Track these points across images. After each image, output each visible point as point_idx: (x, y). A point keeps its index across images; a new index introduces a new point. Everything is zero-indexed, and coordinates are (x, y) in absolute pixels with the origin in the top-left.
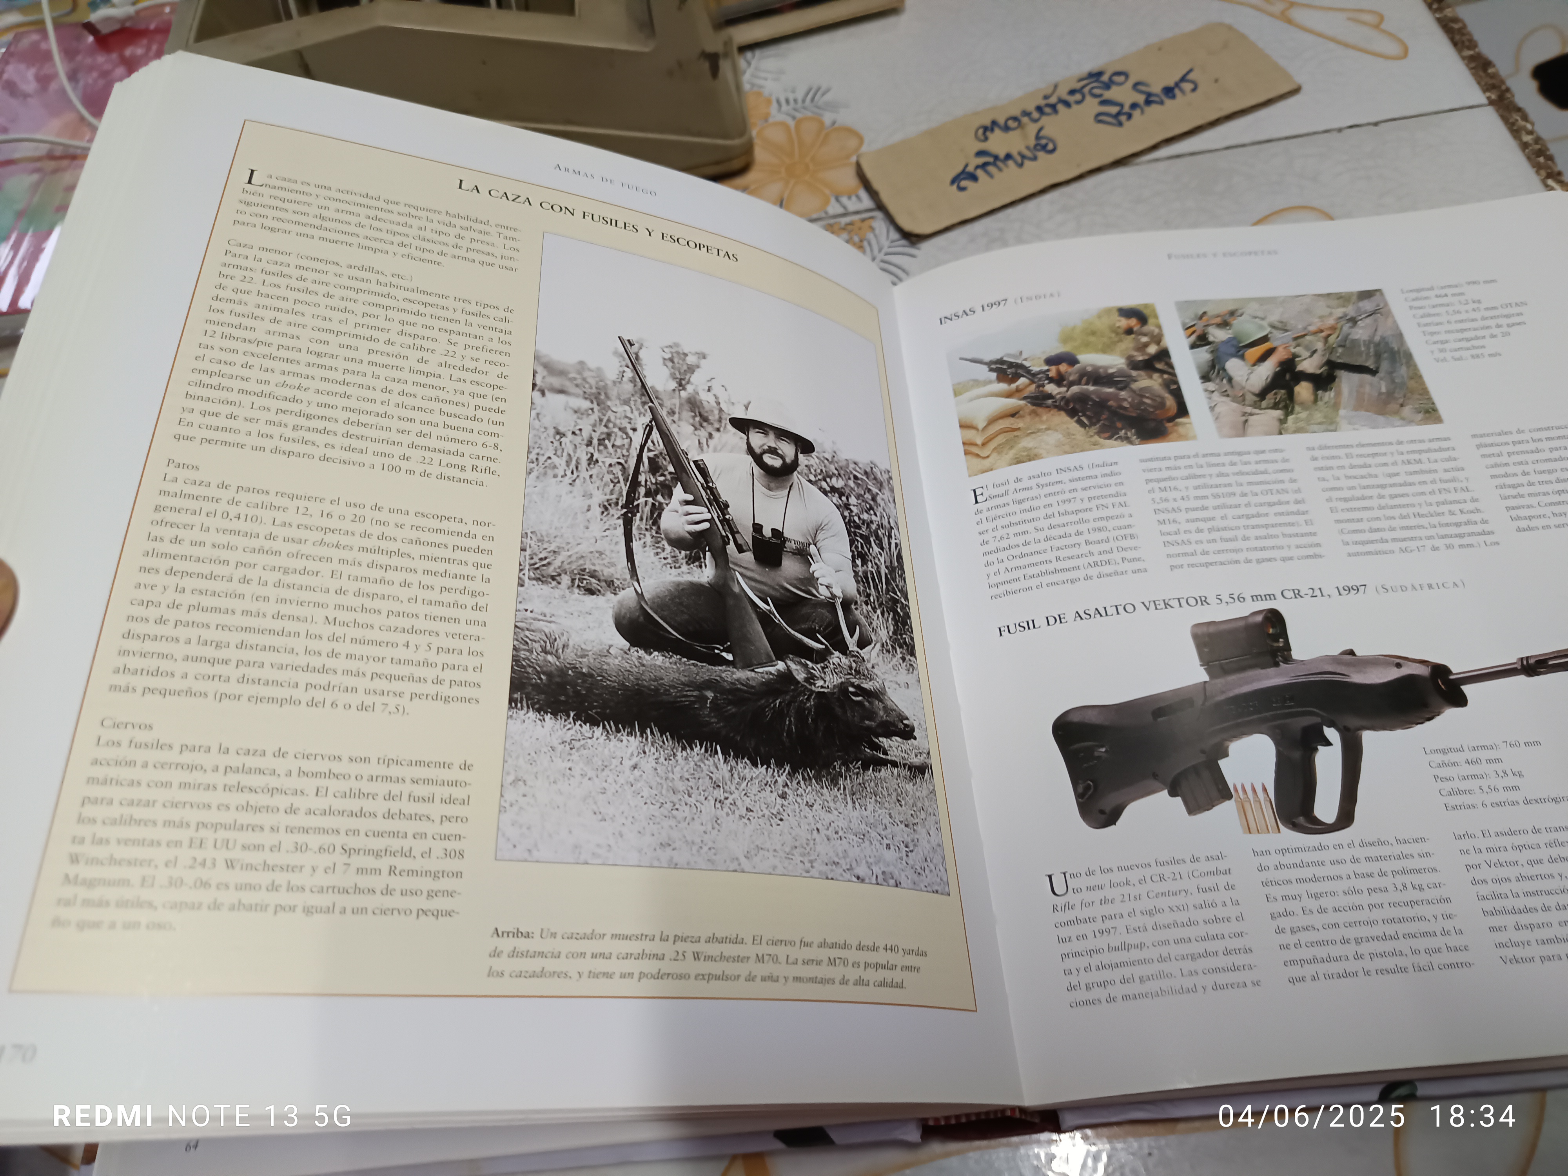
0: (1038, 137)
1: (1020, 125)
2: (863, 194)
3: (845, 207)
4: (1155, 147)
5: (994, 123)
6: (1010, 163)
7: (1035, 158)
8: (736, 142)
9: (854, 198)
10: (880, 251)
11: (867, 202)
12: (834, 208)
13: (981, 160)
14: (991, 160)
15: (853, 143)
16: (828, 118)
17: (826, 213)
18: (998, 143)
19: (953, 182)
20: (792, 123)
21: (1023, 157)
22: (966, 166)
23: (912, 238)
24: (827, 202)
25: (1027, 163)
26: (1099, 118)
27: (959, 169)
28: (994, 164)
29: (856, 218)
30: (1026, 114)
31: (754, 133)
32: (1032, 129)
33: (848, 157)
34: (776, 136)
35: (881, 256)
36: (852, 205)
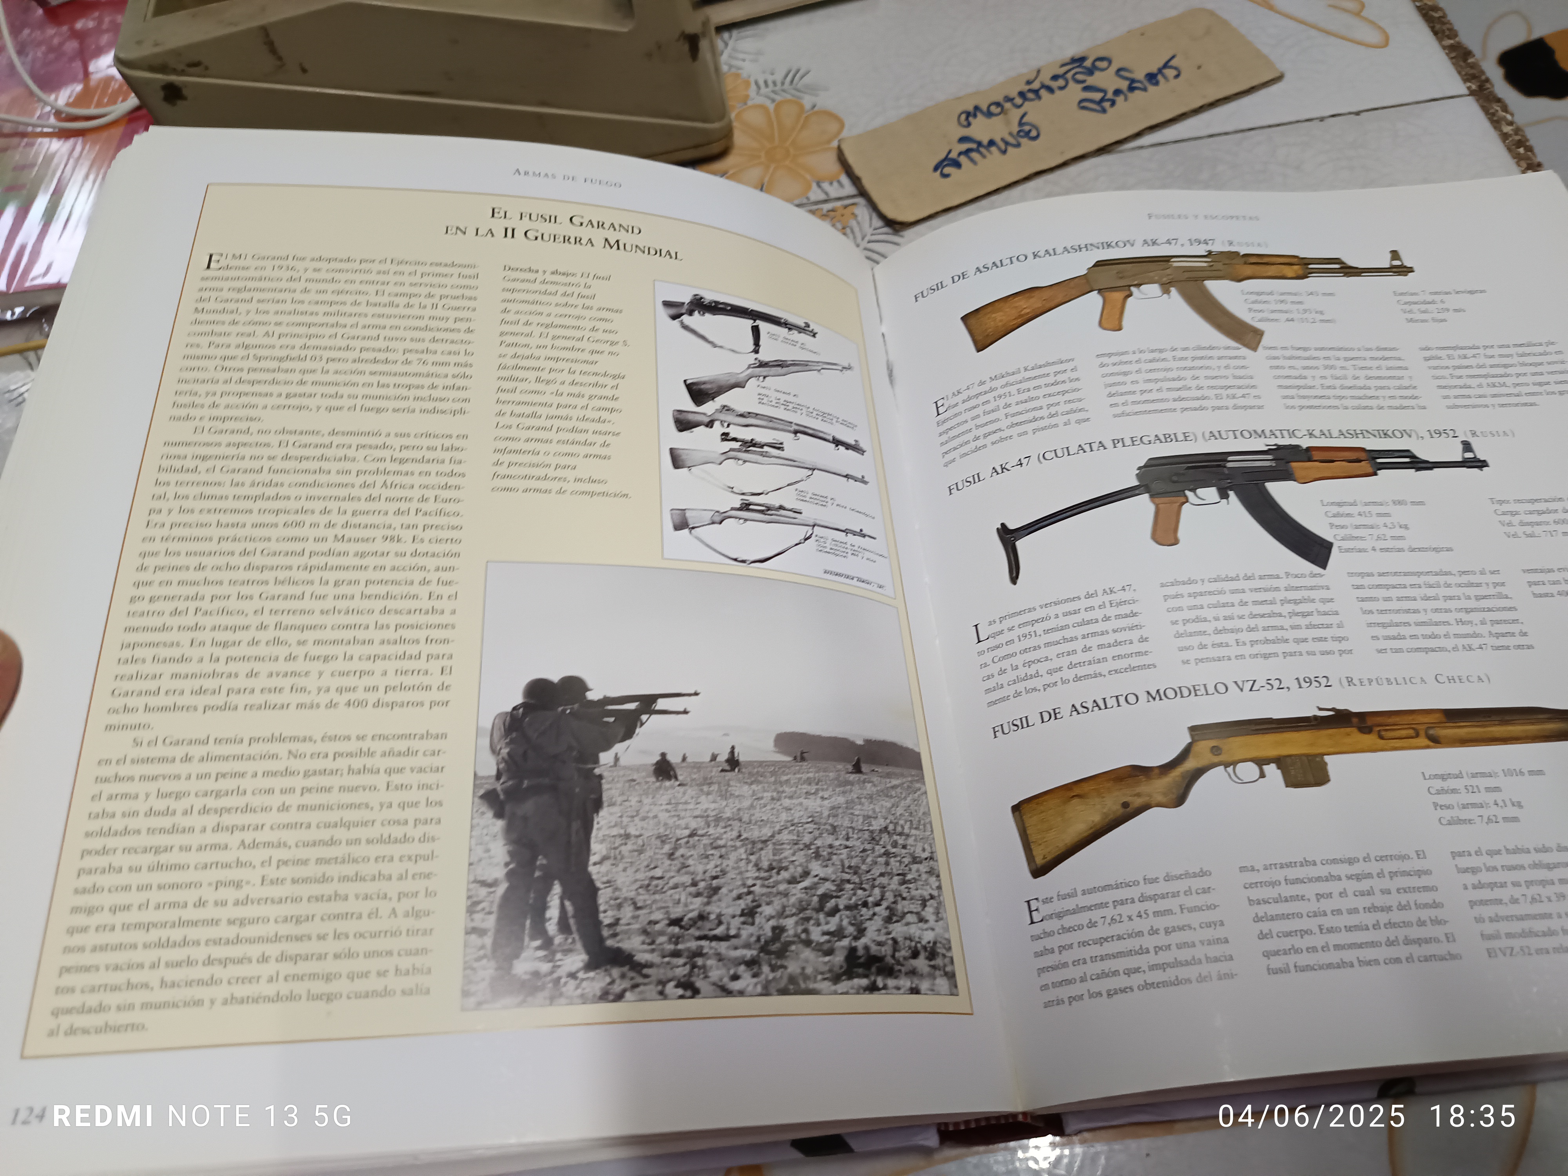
0: (1021, 124)
1: (1003, 111)
2: (845, 179)
3: (826, 193)
4: (1138, 135)
5: (977, 108)
6: (993, 149)
7: (1018, 145)
8: (716, 125)
9: (835, 184)
10: (863, 239)
11: (849, 189)
12: (815, 194)
13: (965, 146)
14: (974, 146)
15: (833, 127)
16: (807, 101)
17: (808, 198)
18: (981, 129)
19: (936, 169)
20: (771, 107)
21: (1007, 143)
22: (950, 152)
23: (895, 226)
24: (809, 188)
25: (1010, 149)
26: (1082, 105)
27: (943, 156)
28: (977, 151)
29: (838, 204)
30: (1009, 99)
31: (733, 115)
32: (1015, 114)
33: (829, 141)
34: (755, 118)
35: (864, 244)
36: (834, 191)
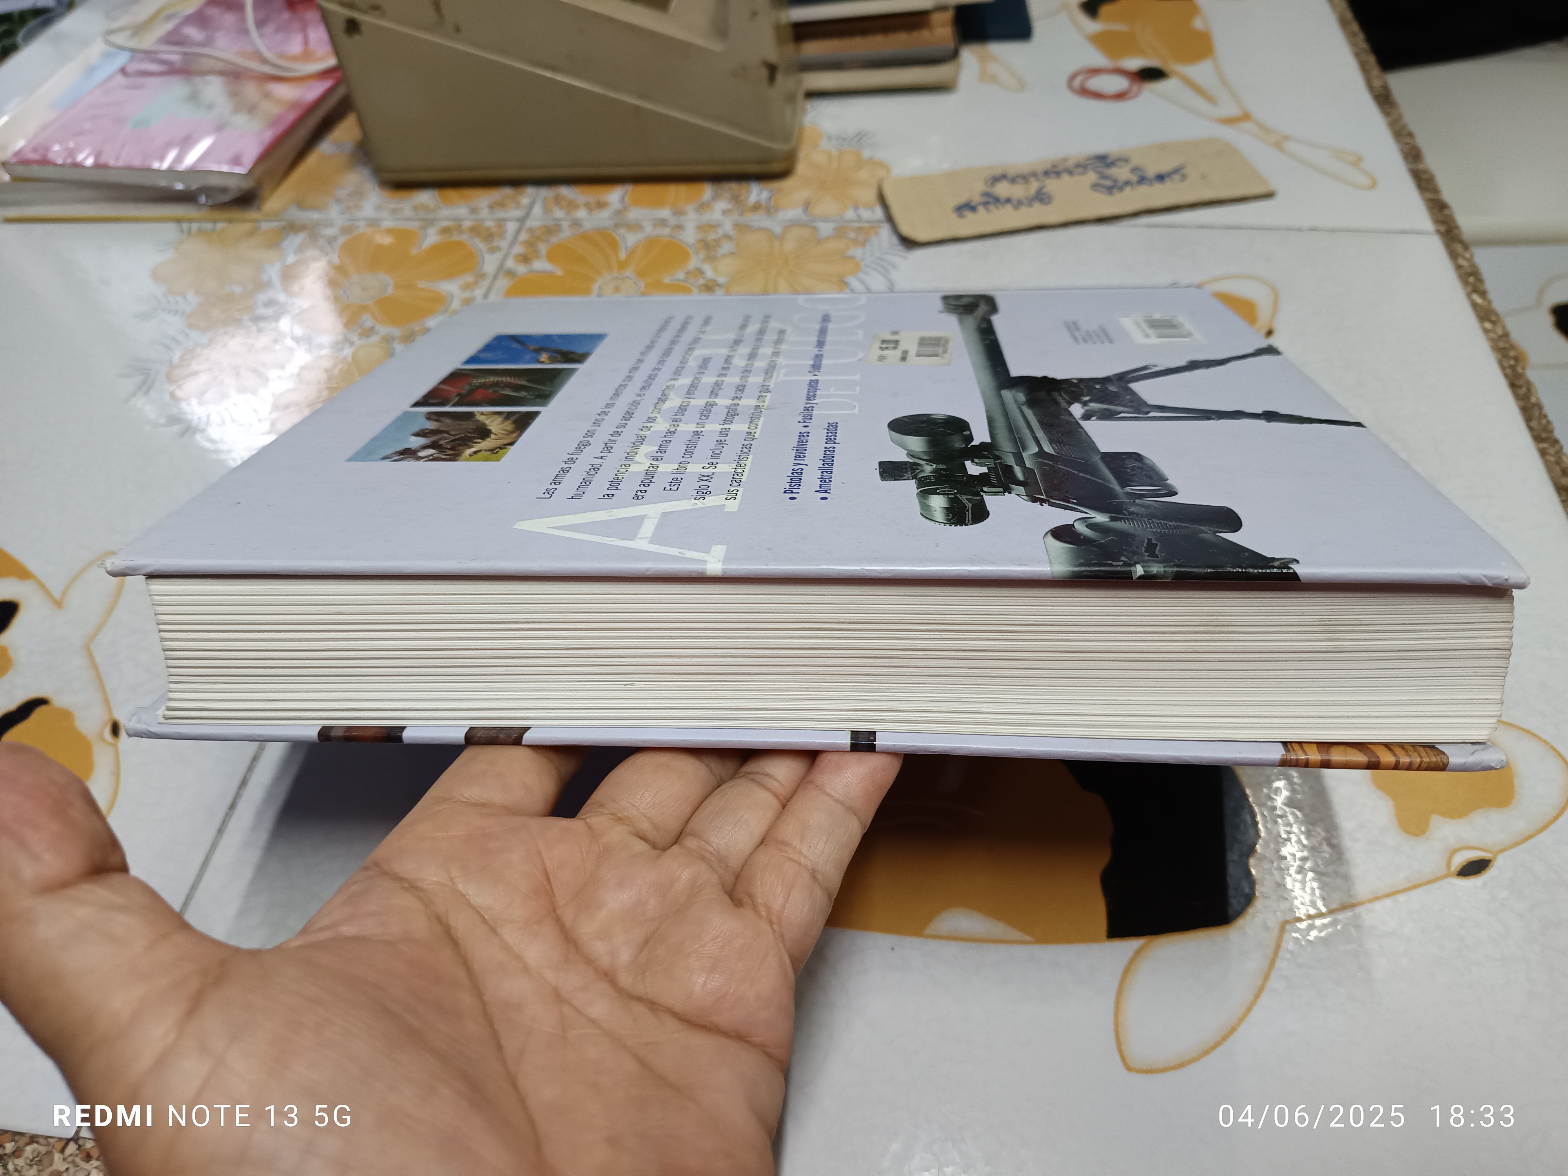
0: (1038, 192)
1: (1026, 181)
2: (878, 208)
3: (859, 216)
5: (1004, 176)
6: (1008, 204)
7: (1030, 205)
8: (780, 146)
9: (870, 211)
10: (879, 249)
11: (880, 215)
12: (850, 214)
13: (984, 199)
14: (993, 200)
15: (881, 172)
16: (866, 153)
17: (843, 217)
18: (1003, 190)
19: (955, 209)
20: (835, 153)
21: (1021, 203)
22: (971, 200)
23: (908, 243)
24: (846, 209)
25: (1023, 207)
26: (1095, 187)
27: (964, 202)
28: (994, 203)
29: (866, 225)
30: (1034, 174)
32: (1034, 186)
33: (875, 181)
34: (819, 158)
35: (878, 253)
36: (866, 214)
